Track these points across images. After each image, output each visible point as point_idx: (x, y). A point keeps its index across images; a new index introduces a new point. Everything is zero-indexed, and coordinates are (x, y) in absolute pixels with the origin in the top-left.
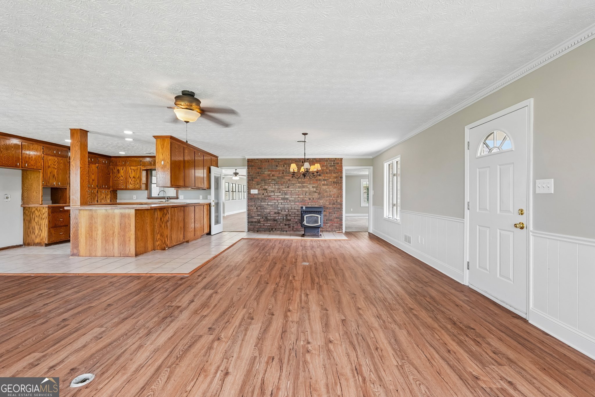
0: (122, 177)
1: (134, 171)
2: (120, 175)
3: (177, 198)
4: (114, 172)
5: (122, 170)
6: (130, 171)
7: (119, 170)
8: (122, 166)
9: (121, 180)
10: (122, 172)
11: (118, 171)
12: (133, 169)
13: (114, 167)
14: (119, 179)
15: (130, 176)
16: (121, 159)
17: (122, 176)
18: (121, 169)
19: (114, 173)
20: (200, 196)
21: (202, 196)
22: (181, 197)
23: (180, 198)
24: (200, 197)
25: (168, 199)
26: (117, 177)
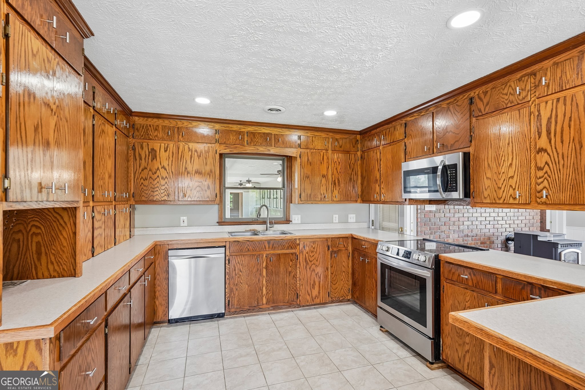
0: (165, 169)
1: (199, 156)
2: (156, 164)
3: (287, 221)
4: (140, 155)
5: (166, 151)
6: (187, 155)
7: (156, 151)
8: (163, 139)
9: (162, 178)
10: (163, 155)
11: (153, 154)
12: (196, 151)
13: (139, 141)
14: (156, 176)
15: (186, 168)
16: (161, 121)
17: (163, 167)
18: (162, 150)
19: (141, 159)
20: (334, 216)
21: (337, 216)
22: (295, 218)
23: (293, 222)
24: (334, 219)
25: (271, 223)
26: (150, 170)
